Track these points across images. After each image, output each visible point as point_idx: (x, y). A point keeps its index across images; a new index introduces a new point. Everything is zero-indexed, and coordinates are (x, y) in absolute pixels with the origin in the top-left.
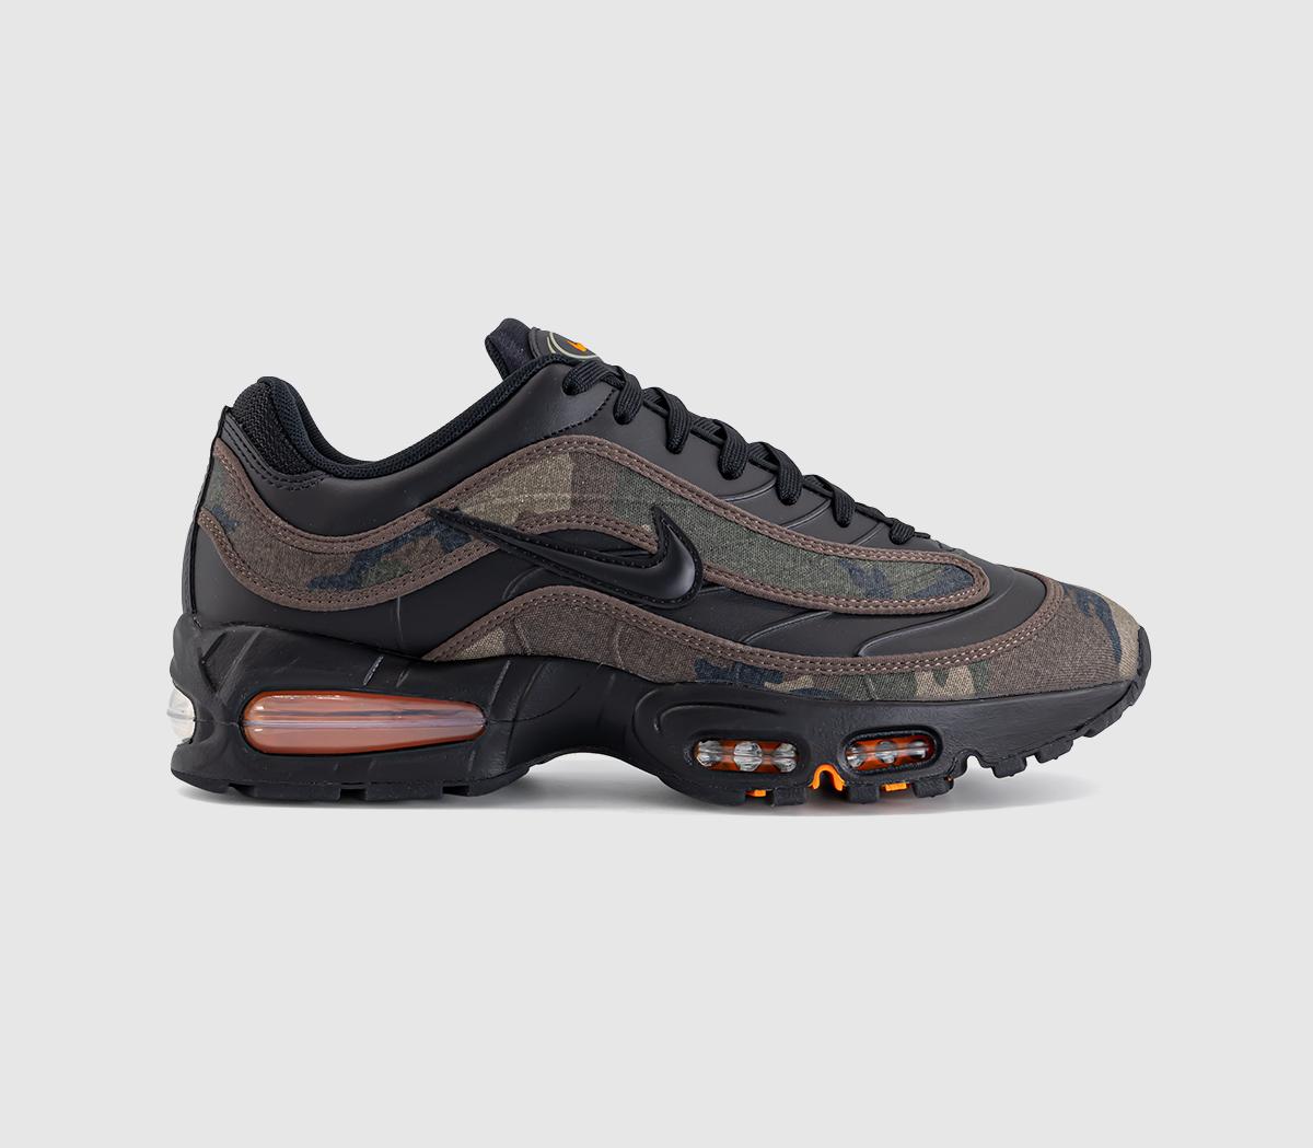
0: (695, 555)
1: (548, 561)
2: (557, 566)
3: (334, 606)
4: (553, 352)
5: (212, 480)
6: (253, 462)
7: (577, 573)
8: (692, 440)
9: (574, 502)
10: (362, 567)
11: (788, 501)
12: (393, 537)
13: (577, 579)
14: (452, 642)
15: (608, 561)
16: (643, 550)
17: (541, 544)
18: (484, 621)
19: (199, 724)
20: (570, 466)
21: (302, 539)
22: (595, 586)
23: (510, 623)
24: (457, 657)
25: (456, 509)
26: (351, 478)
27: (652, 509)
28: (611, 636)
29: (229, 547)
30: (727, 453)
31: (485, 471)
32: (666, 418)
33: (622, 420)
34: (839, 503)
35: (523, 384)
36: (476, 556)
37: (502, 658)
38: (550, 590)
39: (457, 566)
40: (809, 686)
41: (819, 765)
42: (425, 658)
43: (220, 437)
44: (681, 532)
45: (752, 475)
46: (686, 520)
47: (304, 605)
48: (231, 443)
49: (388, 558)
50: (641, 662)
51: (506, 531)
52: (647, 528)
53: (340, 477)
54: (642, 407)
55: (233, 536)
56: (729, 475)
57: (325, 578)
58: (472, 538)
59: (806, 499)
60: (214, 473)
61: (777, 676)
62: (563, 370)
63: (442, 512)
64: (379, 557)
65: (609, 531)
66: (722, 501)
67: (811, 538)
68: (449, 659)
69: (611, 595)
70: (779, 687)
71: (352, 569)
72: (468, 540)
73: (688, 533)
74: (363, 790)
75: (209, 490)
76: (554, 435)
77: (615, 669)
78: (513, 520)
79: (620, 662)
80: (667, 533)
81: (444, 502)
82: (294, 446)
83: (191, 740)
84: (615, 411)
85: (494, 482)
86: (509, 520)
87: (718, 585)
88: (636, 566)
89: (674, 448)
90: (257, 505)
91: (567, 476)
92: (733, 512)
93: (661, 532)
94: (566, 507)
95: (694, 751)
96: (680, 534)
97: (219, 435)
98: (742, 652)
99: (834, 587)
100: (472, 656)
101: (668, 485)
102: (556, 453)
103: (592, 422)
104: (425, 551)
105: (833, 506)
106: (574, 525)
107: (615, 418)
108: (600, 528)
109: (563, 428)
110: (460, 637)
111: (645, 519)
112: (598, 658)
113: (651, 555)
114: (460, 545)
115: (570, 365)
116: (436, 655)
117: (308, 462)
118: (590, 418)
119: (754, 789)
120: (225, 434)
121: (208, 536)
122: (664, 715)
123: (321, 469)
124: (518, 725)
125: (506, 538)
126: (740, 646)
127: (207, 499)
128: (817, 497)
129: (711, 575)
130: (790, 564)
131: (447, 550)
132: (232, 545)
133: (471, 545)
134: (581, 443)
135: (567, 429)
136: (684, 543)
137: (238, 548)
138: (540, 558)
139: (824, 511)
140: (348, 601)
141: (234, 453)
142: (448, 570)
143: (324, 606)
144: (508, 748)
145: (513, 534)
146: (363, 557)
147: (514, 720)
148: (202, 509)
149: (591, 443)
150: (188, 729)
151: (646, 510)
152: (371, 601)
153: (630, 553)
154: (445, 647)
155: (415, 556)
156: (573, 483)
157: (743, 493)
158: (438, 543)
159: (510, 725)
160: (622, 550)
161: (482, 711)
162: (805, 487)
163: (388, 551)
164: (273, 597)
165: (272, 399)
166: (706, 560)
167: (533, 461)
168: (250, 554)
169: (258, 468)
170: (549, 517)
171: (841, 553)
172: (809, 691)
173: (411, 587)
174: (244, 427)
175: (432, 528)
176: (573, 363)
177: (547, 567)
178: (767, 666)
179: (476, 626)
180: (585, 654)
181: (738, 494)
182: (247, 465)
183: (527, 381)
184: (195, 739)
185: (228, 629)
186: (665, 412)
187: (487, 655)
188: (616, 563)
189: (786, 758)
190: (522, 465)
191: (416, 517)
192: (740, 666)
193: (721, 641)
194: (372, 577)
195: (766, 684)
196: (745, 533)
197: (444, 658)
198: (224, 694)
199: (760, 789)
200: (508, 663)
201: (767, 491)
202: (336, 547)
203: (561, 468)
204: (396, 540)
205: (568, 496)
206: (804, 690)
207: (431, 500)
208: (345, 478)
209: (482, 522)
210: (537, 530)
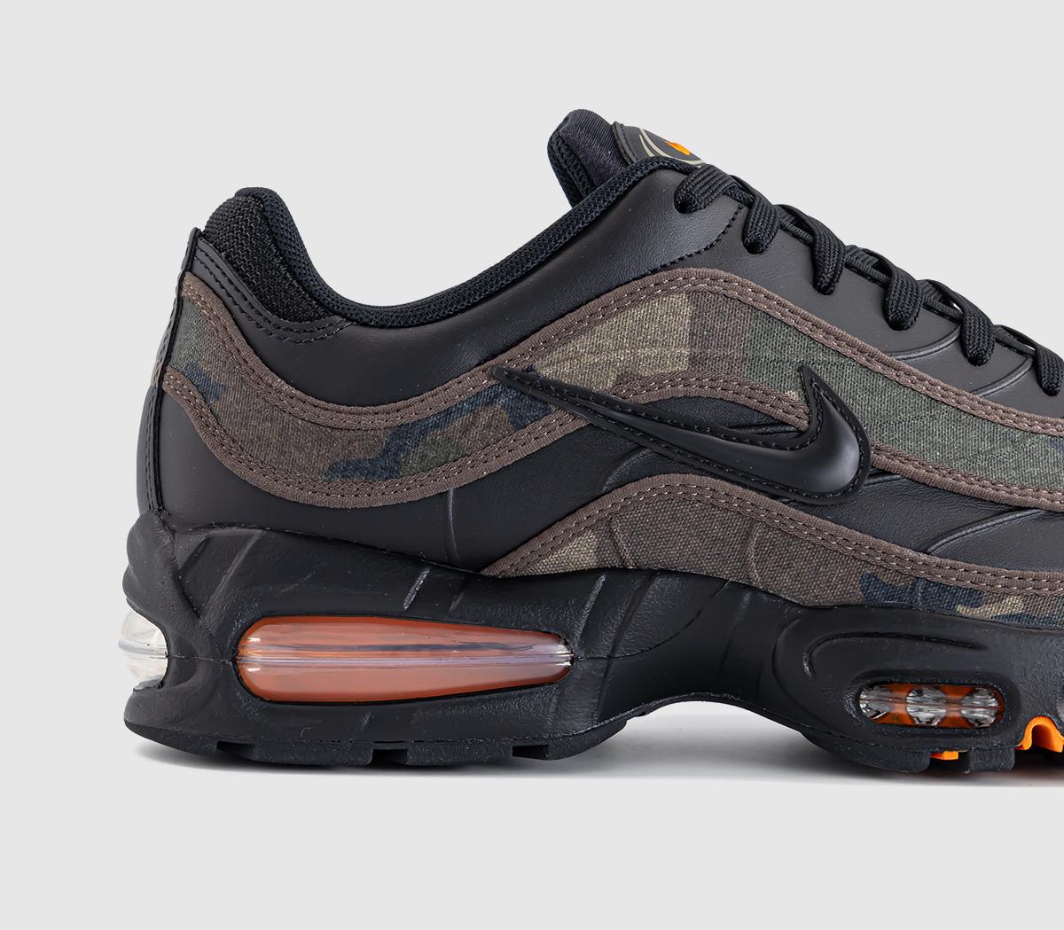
0: (860, 433)
1: (658, 440)
2: (670, 446)
3: (363, 502)
4: (651, 155)
5: (181, 329)
6: (244, 305)
7: (697, 456)
8: (847, 276)
9: (693, 360)
10: (400, 448)
11: (976, 360)
12: (443, 406)
13: (697, 465)
14: (525, 551)
15: (739, 440)
16: (787, 424)
17: (649, 417)
18: (571, 523)
19: (174, 661)
20: (687, 311)
21: (317, 410)
22: (721, 473)
23: (606, 527)
24: (530, 571)
25: (530, 369)
26: (382, 327)
27: (800, 370)
28: (744, 543)
29: (211, 420)
30: (894, 295)
31: (571, 317)
32: (811, 246)
33: (754, 248)
34: (1043, 361)
35: (620, 198)
36: (559, 434)
37: (592, 573)
38: (661, 481)
39: (533, 447)
40: (1018, 610)
41: (1031, 719)
42: (485, 572)
43: (190, 270)
44: (838, 399)
45: (927, 324)
46: (845, 383)
47: (320, 500)
48: (210, 279)
49: (438, 435)
50: (786, 579)
51: (599, 398)
52: (793, 395)
53: (365, 325)
54: (779, 230)
55: (217, 406)
56: (897, 325)
57: (349, 463)
58: (554, 409)
59: (1000, 358)
60: (184, 319)
61: (974, 597)
62: (671, 179)
63: (511, 374)
64: (424, 433)
65: (742, 399)
66: (893, 359)
67: (1011, 409)
68: (518, 574)
69: (745, 486)
70: (977, 612)
71: (386, 451)
72: (547, 412)
73: (848, 402)
74: (406, 751)
75: (177, 343)
76: (664, 267)
77: (749, 587)
78: (610, 385)
79: (756, 578)
80: (820, 403)
81: (513, 360)
82: (299, 282)
83: (162, 684)
84: (744, 235)
85: (584, 331)
86: (604, 384)
87: (890, 473)
88: (778, 447)
89: (823, 286)
90: (251, 364)
91: (683, 325)
92: (908, 374)
93: (812, 401)
94: (683, 366)
95: (857, 700)
96: (838, 403)
97: (189, 267)
98: (925, 564)
99: (1045, 477)
100: (550, 570)
101: (820, 336)
102: (668, 292)
103: (715, 249)
104: (489, 426)
105: (1036, 367)
106: (694, 390)
107: (745, 245)
108: (730, 395)
109: (676, 258)
110: (536, 544)
111: (789, 383)
112: (726, 573)
113: (800, 433)
114: (536, 419)
115: (681, 171)
116: (504, 568)
117: (320, 304)
118: (712, 245)
119: (943, 749)
120: (198, 267)
121: (180, 406)
122: (817, 651)
123: (339, 314)
124: (615, 663)
125: (601, 409)
126: (924, 557)
127: (175, 354)
128: (1013, 354)
129: (881, 460)
130: (986, 446)
131: (518, 424)
132: (216, 417)
133: (553, 419)
134: (702, 278)
135: (681, 259)
136: (843, 416)
137: (225, 422)
138: (646, 435)
139: (1024, 374)
140: (382, 494)
141: (215, 292)
142: (521, 453)
143: (350, 502)
144: (600, 695)
145: (611, 404)
146: (401, 433)
147: (610, 657)
148: (169, 369)
149: (715, 279)
150: (157, 667)
151: (790, 371)
152: (416, 495)
153: (769, 430)
154: (515, 558)
155: (474, 433)
156: (692, 334)
157: (919, 348)
158: (505, 416)
159: (605, 662)
160: (759, 425)
161: (566, 644)
162: (998, 341)
163: (437, 426)
164: (278, 489)
165: (267, 219)
166: (873, 439)
167: (636, 303)
168: (244, 430)
169: (251, 313)
170: (659, 380)
171: (1052, 430)
172: (1018, 617)
173: (468, 477)
174: (227, 256)
175: (497, 396)
176: (687, 171)
177: (658, 449)
178: (960, 584)
179: (559, 529)
180: (708, 568)
181: (911, 350)
182: (235, 308)
183: (626, 193)
184: (167, 682)
185: (213, 532)
186: (809, 237)
187: (571, 568)
188: (752, 443)
189: (982, 709)
190: (622, 309)
191: (475, 381)
192: (921, 584)
193: (897, 549)
194: (414, 461)
195: (960, 608)
196: (923, 401)
197: (512, 573)
198: (211, 619)
199: (951, 750)
200: (603, 578)
201: (948, 345)
202: (366, 421)
203: (675, 314)
204: (448, 412)
205: (686, 352)
206: (1011, 616)
207: (494, 356)
208: (373, 326)
209: (566, 386)
210: (643, 398)
